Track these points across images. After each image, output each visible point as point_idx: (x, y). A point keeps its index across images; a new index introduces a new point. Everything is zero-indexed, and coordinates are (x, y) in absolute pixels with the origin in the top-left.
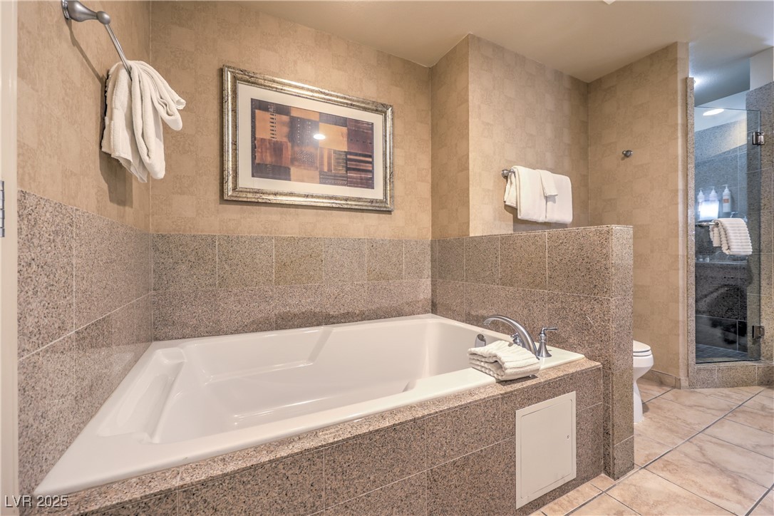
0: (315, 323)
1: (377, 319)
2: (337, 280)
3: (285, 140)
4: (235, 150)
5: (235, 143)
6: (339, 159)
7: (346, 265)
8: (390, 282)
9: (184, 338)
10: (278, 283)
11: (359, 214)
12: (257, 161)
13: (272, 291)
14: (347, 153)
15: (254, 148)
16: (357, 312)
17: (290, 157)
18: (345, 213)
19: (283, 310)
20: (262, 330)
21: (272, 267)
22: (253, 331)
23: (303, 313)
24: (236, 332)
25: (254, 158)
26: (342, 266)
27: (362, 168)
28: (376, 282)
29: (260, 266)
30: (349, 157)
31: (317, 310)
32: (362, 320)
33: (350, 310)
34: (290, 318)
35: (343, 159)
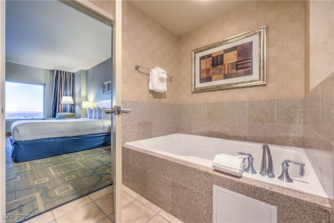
0: (221, 137)
1: (255, 142)
2: (231, 120)
3: (211, 66)
4: (195, 76)
5: (195, 74)
6: (233, 66)
7: (236, 114)
8: (264, 123)
9: (183, 133)
10: (207, 120)
11: (244, 89)
12: (201, 78)
13: (206, 122)
14: (237, 62)
15: (200, 73)
16: (242, 136)
17: (212, 72)
18: (236, 90)
19: (209, 130)
20: (203, 136)
21: (206, 114)
22: (200, 135)
23: (217, 132)
24: (195, 134)
25: (200, 77)
26: (234, 114)
27: (245, 66)
28: (254, 123)
29: (202, 113)
30: (238, 63)
31: (222, 132)
32: (245, 141)
33: (238, 135)
34: (212, 133)
35: (235, 65)
